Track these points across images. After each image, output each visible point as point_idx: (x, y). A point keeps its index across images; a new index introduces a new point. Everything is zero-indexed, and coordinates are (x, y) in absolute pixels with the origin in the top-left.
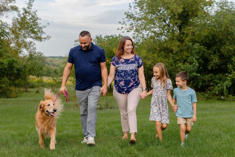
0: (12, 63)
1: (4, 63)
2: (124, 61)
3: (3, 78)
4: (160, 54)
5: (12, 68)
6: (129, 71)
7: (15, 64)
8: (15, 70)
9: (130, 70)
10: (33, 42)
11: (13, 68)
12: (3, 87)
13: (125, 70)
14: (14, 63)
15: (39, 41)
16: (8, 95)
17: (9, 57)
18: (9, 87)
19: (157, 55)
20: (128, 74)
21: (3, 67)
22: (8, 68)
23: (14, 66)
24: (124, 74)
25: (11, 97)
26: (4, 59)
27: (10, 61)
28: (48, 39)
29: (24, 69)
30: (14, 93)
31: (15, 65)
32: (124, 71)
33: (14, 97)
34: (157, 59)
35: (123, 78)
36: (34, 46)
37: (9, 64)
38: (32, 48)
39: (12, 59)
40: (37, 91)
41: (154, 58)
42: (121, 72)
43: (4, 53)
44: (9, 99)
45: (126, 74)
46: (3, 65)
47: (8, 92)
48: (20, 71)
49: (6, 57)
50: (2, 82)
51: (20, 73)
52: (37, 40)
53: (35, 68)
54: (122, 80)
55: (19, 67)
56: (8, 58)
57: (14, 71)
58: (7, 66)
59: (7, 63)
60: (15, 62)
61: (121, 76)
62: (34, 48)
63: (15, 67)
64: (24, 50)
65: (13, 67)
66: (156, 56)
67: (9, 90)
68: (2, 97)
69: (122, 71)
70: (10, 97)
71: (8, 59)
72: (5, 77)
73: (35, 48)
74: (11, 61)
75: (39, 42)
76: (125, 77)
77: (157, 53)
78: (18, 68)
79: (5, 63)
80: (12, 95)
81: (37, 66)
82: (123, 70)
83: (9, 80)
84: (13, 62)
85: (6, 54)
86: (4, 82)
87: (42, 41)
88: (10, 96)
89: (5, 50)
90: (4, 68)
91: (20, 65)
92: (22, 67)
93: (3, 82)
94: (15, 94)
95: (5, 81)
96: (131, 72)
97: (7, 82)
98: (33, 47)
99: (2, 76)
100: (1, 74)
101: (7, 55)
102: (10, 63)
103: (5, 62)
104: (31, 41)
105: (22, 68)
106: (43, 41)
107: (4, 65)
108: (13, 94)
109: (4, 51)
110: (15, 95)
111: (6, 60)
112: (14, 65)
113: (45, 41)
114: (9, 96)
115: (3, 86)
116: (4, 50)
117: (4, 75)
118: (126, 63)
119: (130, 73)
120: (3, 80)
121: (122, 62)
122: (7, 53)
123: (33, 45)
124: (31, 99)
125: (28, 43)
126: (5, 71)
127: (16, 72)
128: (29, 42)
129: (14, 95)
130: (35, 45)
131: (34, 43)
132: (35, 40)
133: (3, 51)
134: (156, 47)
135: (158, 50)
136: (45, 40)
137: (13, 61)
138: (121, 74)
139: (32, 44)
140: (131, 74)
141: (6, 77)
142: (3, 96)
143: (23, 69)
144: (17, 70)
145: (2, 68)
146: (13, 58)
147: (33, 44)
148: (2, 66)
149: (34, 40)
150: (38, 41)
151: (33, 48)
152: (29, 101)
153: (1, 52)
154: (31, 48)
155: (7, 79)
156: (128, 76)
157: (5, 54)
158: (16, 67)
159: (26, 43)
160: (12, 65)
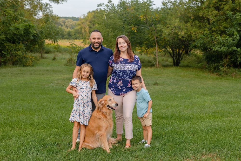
0: (28, 28)
1: (19, 28)
2: (123, 60)
3: (19, 45)
4: (194, 23)
5: (28, 34)
6: (127, 71)
7: (32, 30)
8: (31, 36)
9: (129, 70)
10: (49, 3)
11: (30, 34)
12: (18, 55)
13: (124, 69)
14: (30, 29)
15: (56, 3)
16: (24, 63)
17: (25, 21)
18: (25, 55)
19: (190, 24)
20: (126, 74)
21: (18, 32)
22: (24, 33)
23: (30, 32)
24: (122, 73)
25: (27, 65)
26: (20, 23)
27: (25, 26)
28: (66, 2)
29: (41, 35)
30: (30, 62)
31: (31, 31)
32: (122, 71)
33: (31, 66)
34: (190, 29)
35: (121, 78)
36: (51, 9)
37: (25, 29)
38: (48, 10)
39: (29, 24)
40: (54, 58)
41: (188, 28)
42: (119, 72)
43: (20, 16)
44: (25, 68)
45: (124, 73)
46: (19, 30)
47: (24, 60)
48: (37, 37)
49: (22, 21)
50: (18, 50)
51: (37, 39)
52: (54, 2)
53: (52, 32)
54: (120, 80)
55: (35, 32)
56: (24, 23)
57: (31, 37)
58: (23, 31)
59: (23, 28)
60: (31, 27)
61: (119, 76)
62: (51, 10)
63: (31, 33)
64: (40, 13)
65: (29, 33)
66: (190, 26)
67: (25, 57)
68: (18, 65)
69: (121, 71)
70: (26, 65)
71: (24, 24)
72: (21, 43)
73: (52, 10)
74: (27, 26)
75: (56, 4)
76: (123, 77)
77: (191, 23)
78: (35, 33)
79: (21, 29)
80: (29, 64)
81: (54, 31)
82: (122, 69)
83: (25, 46)
84: (29, 27)
85: (22, 18)
86: (20, 49)
87: (59, 3)
88: (26, 64)
89: (20, 13)
90: (20, 34)
91: (36, 30)
92: (39, 33)
93: (18, 48)
94: (31, 62)
95: (21, 48)
96: (130, 72)
97: (23, 49)
98: (49, 9)
99: (17, 42)
100: (17, 41)
101: (23, 19)
102: (25, 28)
103: (21, 27)
104: (47, 3)
105: (39, 34)
106: (61, 3)
107: (20, 31)
108: (29, 62)
109: (19, 14)
110: (31, 63)
111: (22, 24)
112: (31, 30)
113: (62, 3)
114: (25, 64)
115: (18, 54)
116: (20, 14)
117: (19, 41)
118: (125, 63)
119: (128, 73)
120: (19, 47)
121: (120, 62)
122: (22, 16)
123: (49, 7)
124: (49, 68)
125: (43, 5)
126: (20, 37)
127: (33, 38)
128: (45, 3)
129: (31, 64)
130: (52, 7)
131: (51, 5)
132: (52, 2)
133: (18, 14)
134: (189, 16)
135: (192, 19)
136: (62, 2)
137: (30, 26)
138: (119, 74)
139: (49, 6)
140: (130, 75)
141: (22, 43)
142: (18, 64)
143: (40, 35)
144: (34, 36)
145: (18, 34)
146: (29, 22)
147: (50, 7)
148: (17, 31)
149: (51, 2)
150: (55, 3)
151: (49, 10)
152: (47, 71)
153: (17, 16)
154: (47, 11)
155: (23, 46)
156: (127, 76)
157: (20, 18)
158: (32, 32)
159: (42, 4)
160: (28, 30)
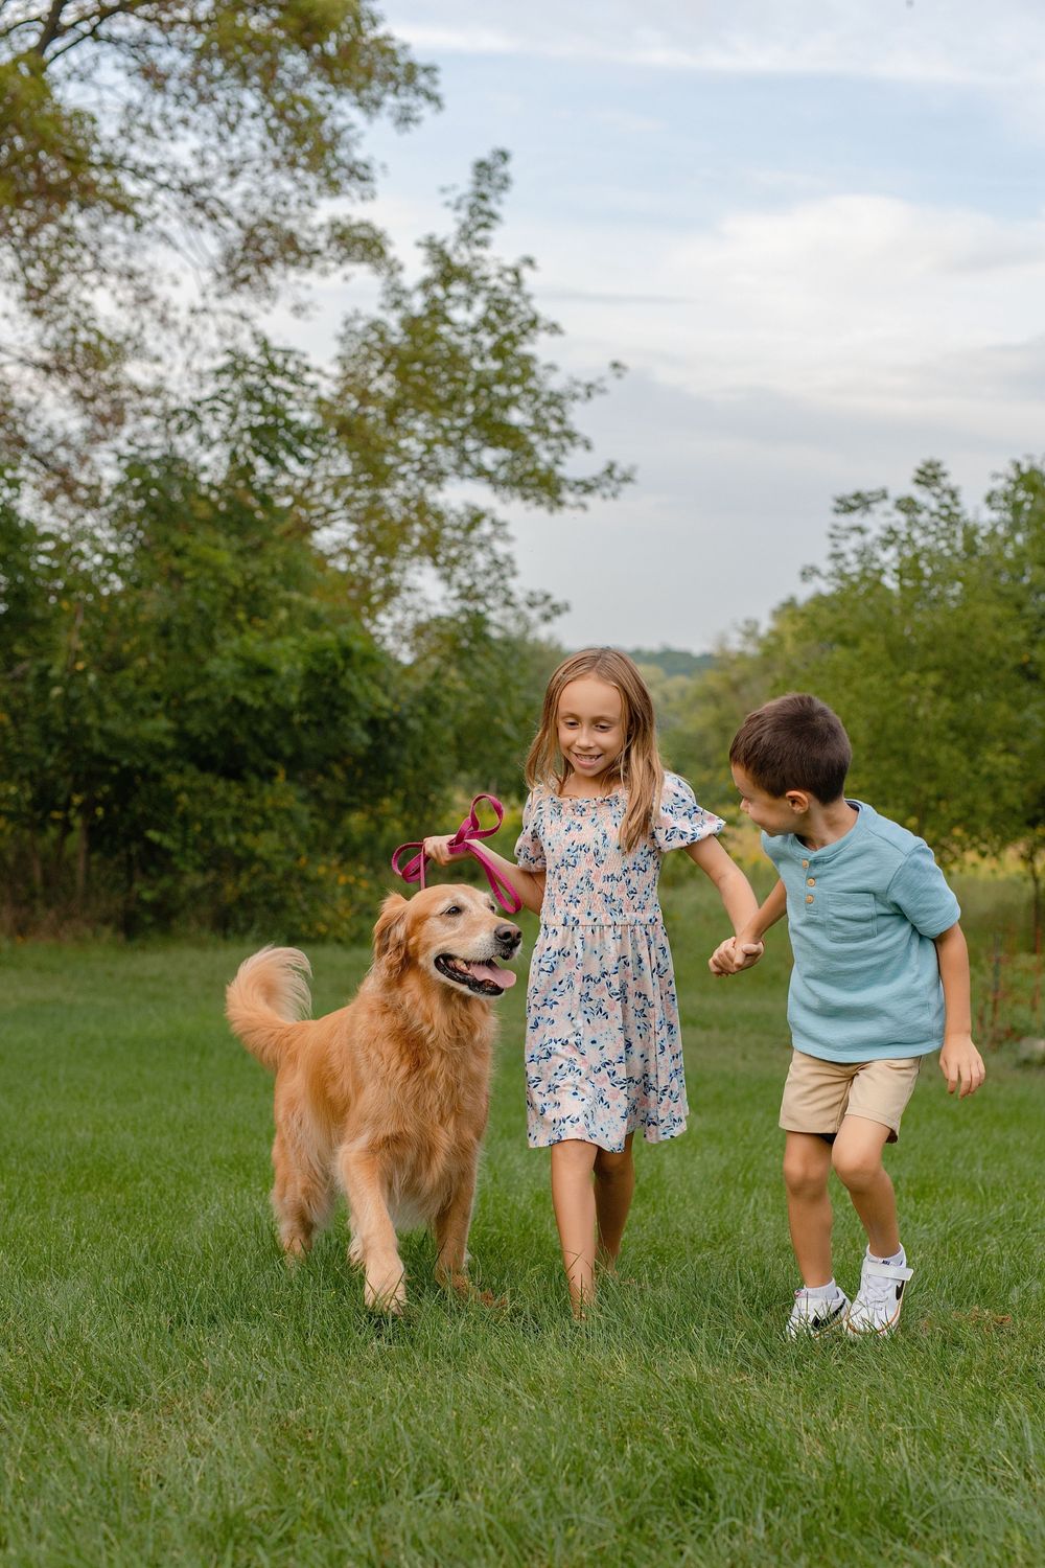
0: (335, 666)
1: (273, 665)
3: (267, 788)
5: (336, 713)
7: (360, 680)
8: (356, 726)
10: (493, 510)
11: (345, 710)
12: (260, 859)
14: (349, 673)
15: (540, 502)
16: (297, 920)
17: (315, 621)
18: (303, 860)
21: (267, 695)
22: (307, 706)
23: (350, 696)
25: (319, 934)
26: (279, 634)
27: (318, 654)
28: (614, 495)
29: (426, 726)
30: (341, 910)
31: (356, 689)
33: (345, 938)
36: (500, 548)
37: (311, 676)
38: (481, 560)
39: (339, 641)
43: (281, 587)
46: (269, 681)
47: (296, 896)
48: (392, 738)
49: (291, 619)
50: (258, 820)
51: (393, 752)
52: (525, 497)
53: (503, 719)
55: (386, 702)
56: (305, 631)
57: (352, 730)
58: (297, 689)
59: (300, 666)
60: (356, 660)
62: (501, 559)
63: (357, 706)
64: (420, 573)
65: (340, 702)
67: (304, 880)
68: (253, 934)
70: (313, 935)
71: (303, 638)
72: (281, 779)
73: (509, 559)
74: (329, 655)
75: (542, 511)
78: (381, 708)
79: (284, 669)
80: (331, 925)
83: (304, 801)
84: (341, 663)
85: (296, 596)
86: (270, 814)
87: (560, 503)
88: (311, 927)
89: (285, 564)
90: (276, 706)
91: (392, 690)
92: (412, 708)
93: (263, 815)
94: (348, 916)
95: (278, 810)
97: (290, 815)
98: (492, 551)
99: (256, 770)
100: (252, 757)
101: (300, 605)
102: (316, 667)
103: (288, 656)
104: (475, 508)
105: (411, 716)
106: (572, 507)
107: (278, 685)
108: (335, 911)
109: (274, 573)
110: (348, 922)
111: (291, 641)
112: (354, 683)
113: (584, 507)
114: (304, 928)
115: (260, 850)
116: (279, 568)
117: (270, 763)
120: (263, 800)
122: (298, 588)
123: (489, 538)
125: (452, 518)
126: (278, 735)
127: (361, 739)
128: (461, 510)
129: (345, 926)
130: (507, 538)
131: (503, 524)
132: (512, 496)
133: (267, 570)
136: (587, 499)
137: (347, 653)
139: (486, 528)
141: (289, 778)
142: (257, 926)
143: (413, 724)
144: (373, 725)
145: (261, 709)
146: (342, 628)
147: (495, 533)
148: (260, 689)
149: (504, 501)
150: (531, 502)
151: (490, 558)
153: (259, 582)
154: (475, 565)
155: (291, 798)
157: (283, 594)
158: (362, 699)
159: (439, 516)
160: (335, 682)
